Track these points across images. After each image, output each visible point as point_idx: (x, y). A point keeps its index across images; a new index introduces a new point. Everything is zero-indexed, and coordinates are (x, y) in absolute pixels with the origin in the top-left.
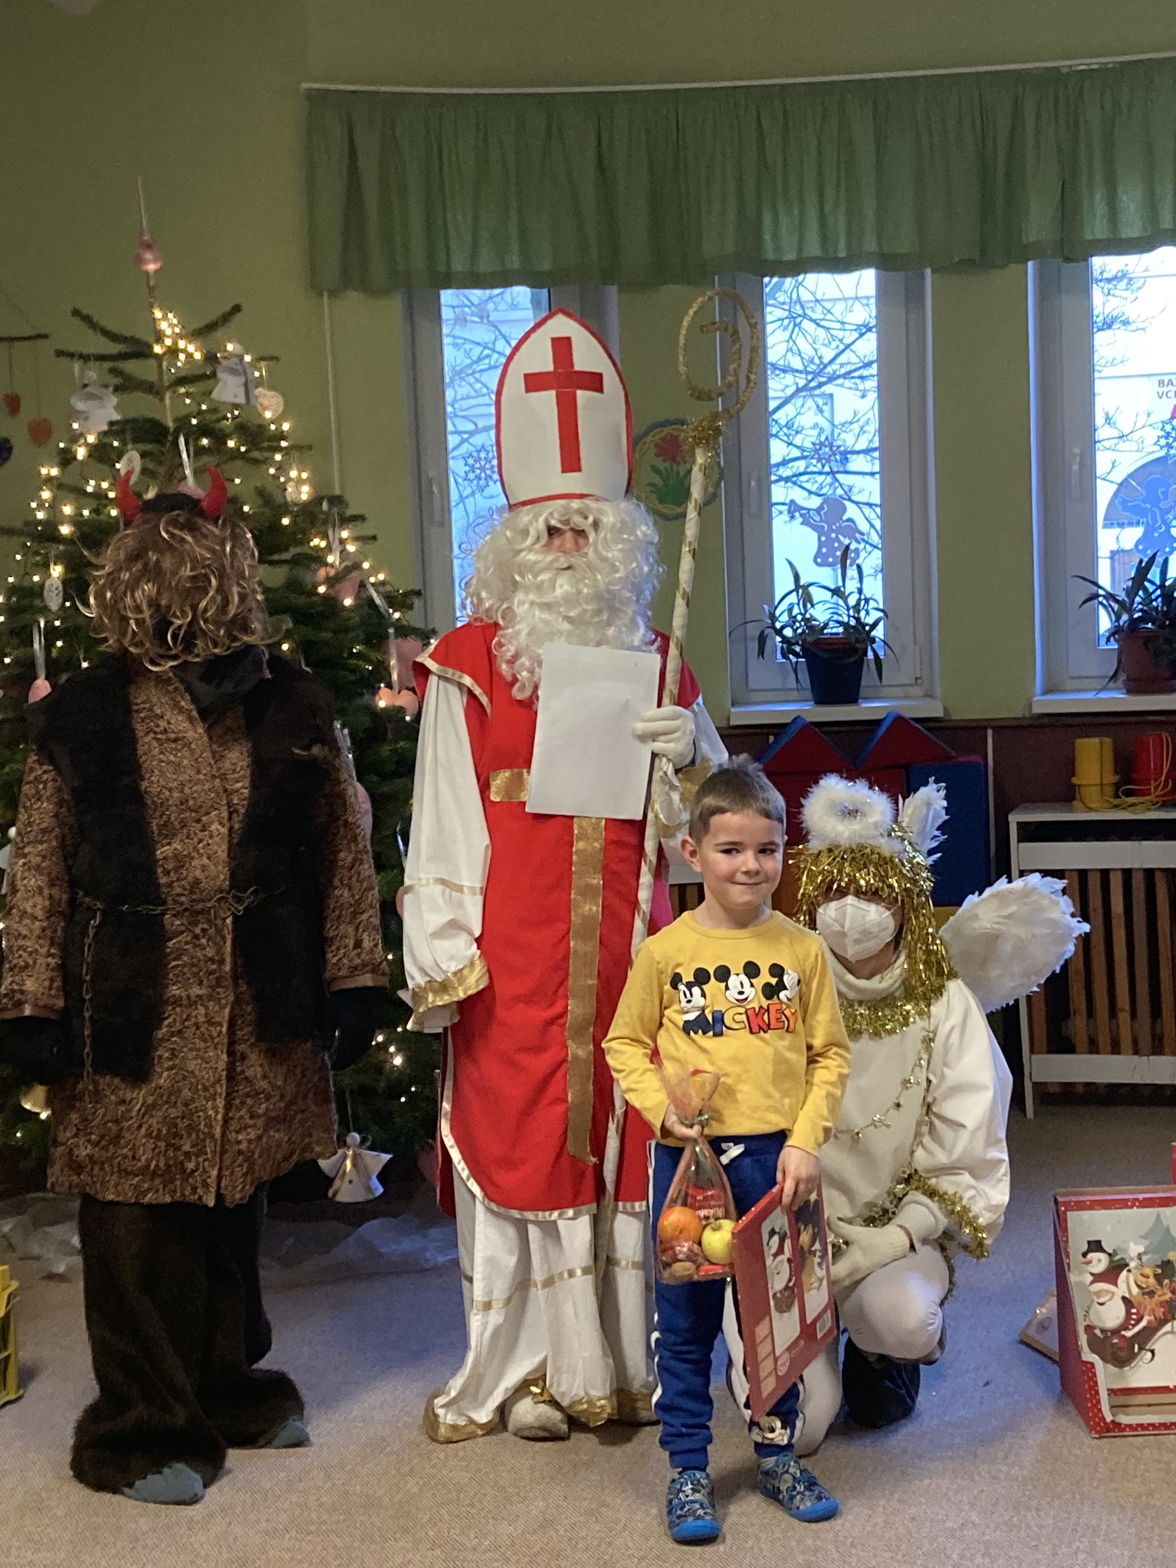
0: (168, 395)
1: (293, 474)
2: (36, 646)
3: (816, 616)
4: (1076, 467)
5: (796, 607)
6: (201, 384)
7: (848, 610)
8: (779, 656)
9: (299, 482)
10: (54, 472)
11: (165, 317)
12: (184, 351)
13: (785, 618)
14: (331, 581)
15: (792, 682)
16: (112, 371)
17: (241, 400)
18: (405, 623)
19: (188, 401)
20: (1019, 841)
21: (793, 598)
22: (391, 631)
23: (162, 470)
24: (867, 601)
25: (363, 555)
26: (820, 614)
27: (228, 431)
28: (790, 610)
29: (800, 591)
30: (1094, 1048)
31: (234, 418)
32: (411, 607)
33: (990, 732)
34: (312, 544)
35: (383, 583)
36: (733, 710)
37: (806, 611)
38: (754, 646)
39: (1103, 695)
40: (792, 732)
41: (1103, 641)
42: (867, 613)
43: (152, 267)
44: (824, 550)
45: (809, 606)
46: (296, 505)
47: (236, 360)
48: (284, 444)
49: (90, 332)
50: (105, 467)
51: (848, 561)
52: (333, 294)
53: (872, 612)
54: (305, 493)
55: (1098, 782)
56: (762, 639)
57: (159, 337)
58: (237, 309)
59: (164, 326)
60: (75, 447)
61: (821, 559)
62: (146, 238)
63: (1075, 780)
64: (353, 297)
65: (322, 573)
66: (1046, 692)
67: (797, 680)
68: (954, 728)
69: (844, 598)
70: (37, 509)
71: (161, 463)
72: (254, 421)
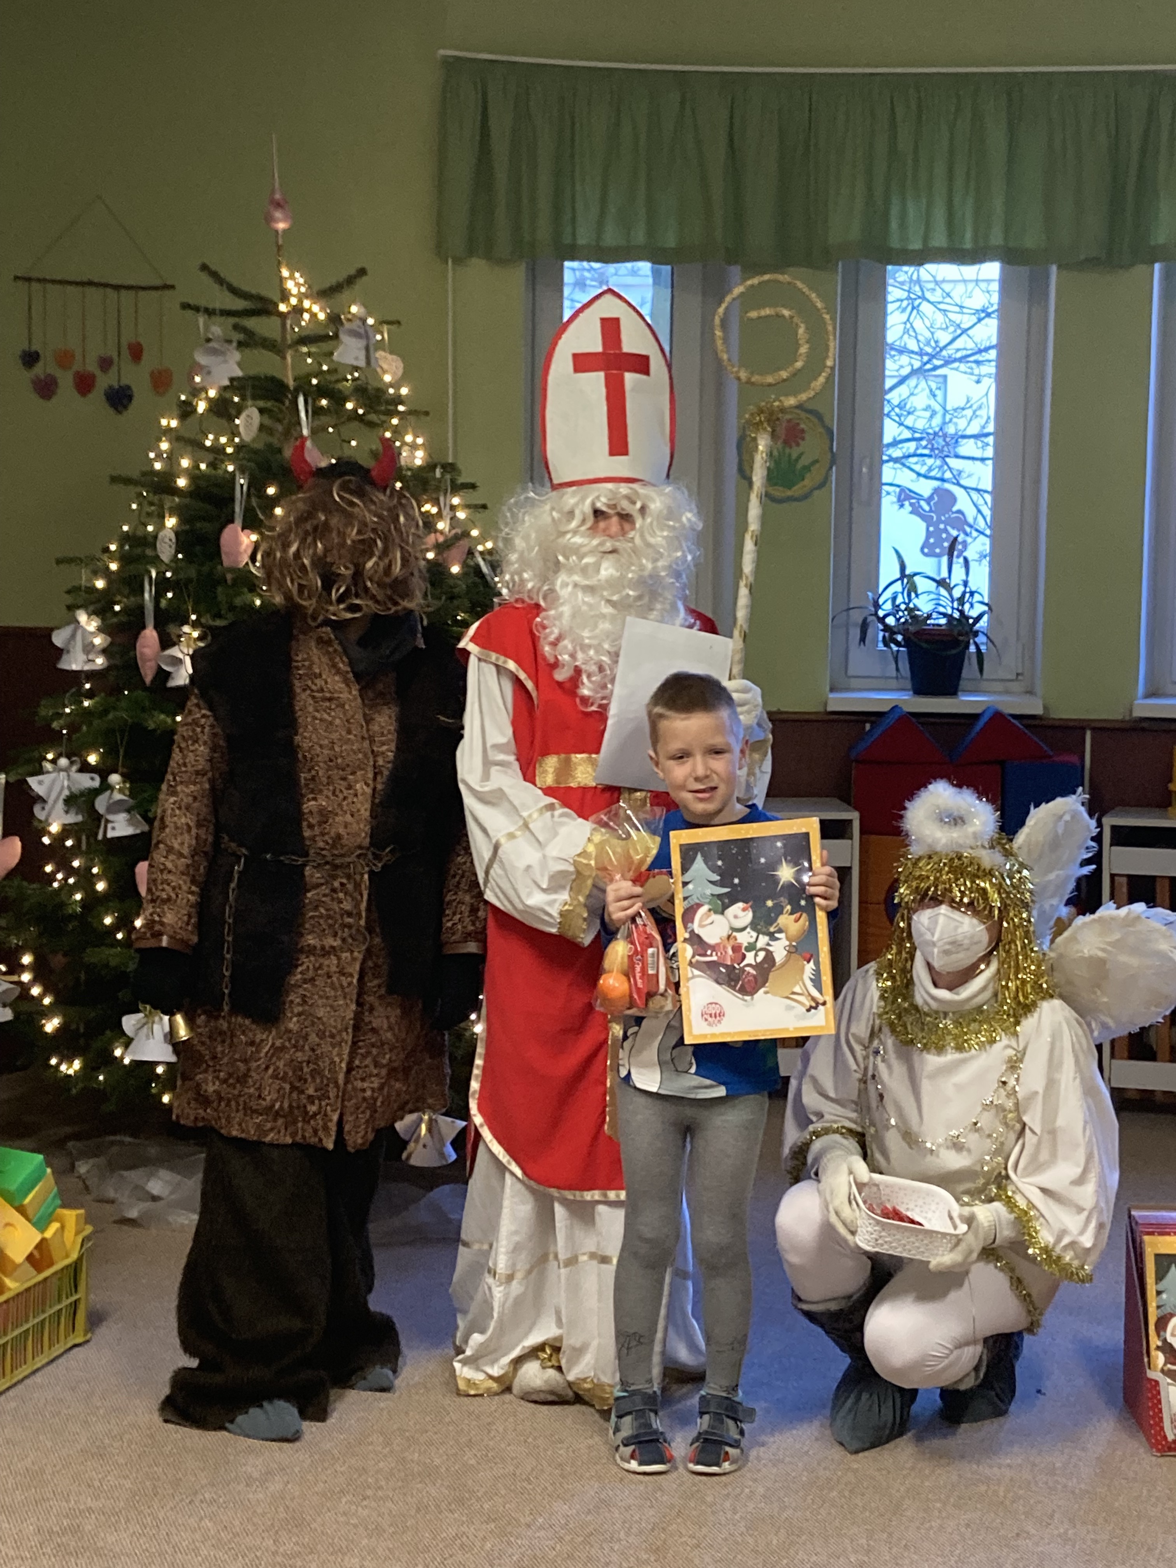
0: (289, 354)
1: (409, 438)
2: (147, 596)
3: (920, 606)
6: (324, 344)
7: (952, 602)
8: (881, 646)
9: (414, 447)
10: (174, 423)
11: (292, 277)
12: (308, 311)
13: (888, 606)
14: (440, 548)
15: (891, 671)
16: (236, 327)
17: (362, 363)
19: (309, 361)
20: (1113, 845)
21: (898, 587)
23: (280, 428)
24: (972, 594)
25: (471, 522)
26: (924, 605)
27: (347, 393)
28: (894, 599)
29: (905, 580)
33: (1088, 733)
35: (490, 552)
36: (831, 696)
37: (910, 600)
38: (856, 633)
40: (889, 721)
42: (972, 606)
43: (281, 226)
44: (932, 540)
45: (913, 595)
46: (409, 469)
47: (360, 323)
48: (401, 408)
49: (217, 287)
50: (223, 422)
51: (956, 553)
52: (458, 261)
53: (976, 605)
54: (419, 458)
56: (864, 627)
57: (285, 296)
58: (362, 272)
59: (290, 285)
60: (195, 400)
61: (928, 550)
62: (278, 196)
63: (1171, 787)
64: (478, 265)
65: (431, 539)
66: (1148, 695)
67: (897, 669)
68: (1053, 727)
69: (949, 589)
70: (155, 460)
71: (279, 421)
72: (374, 384)
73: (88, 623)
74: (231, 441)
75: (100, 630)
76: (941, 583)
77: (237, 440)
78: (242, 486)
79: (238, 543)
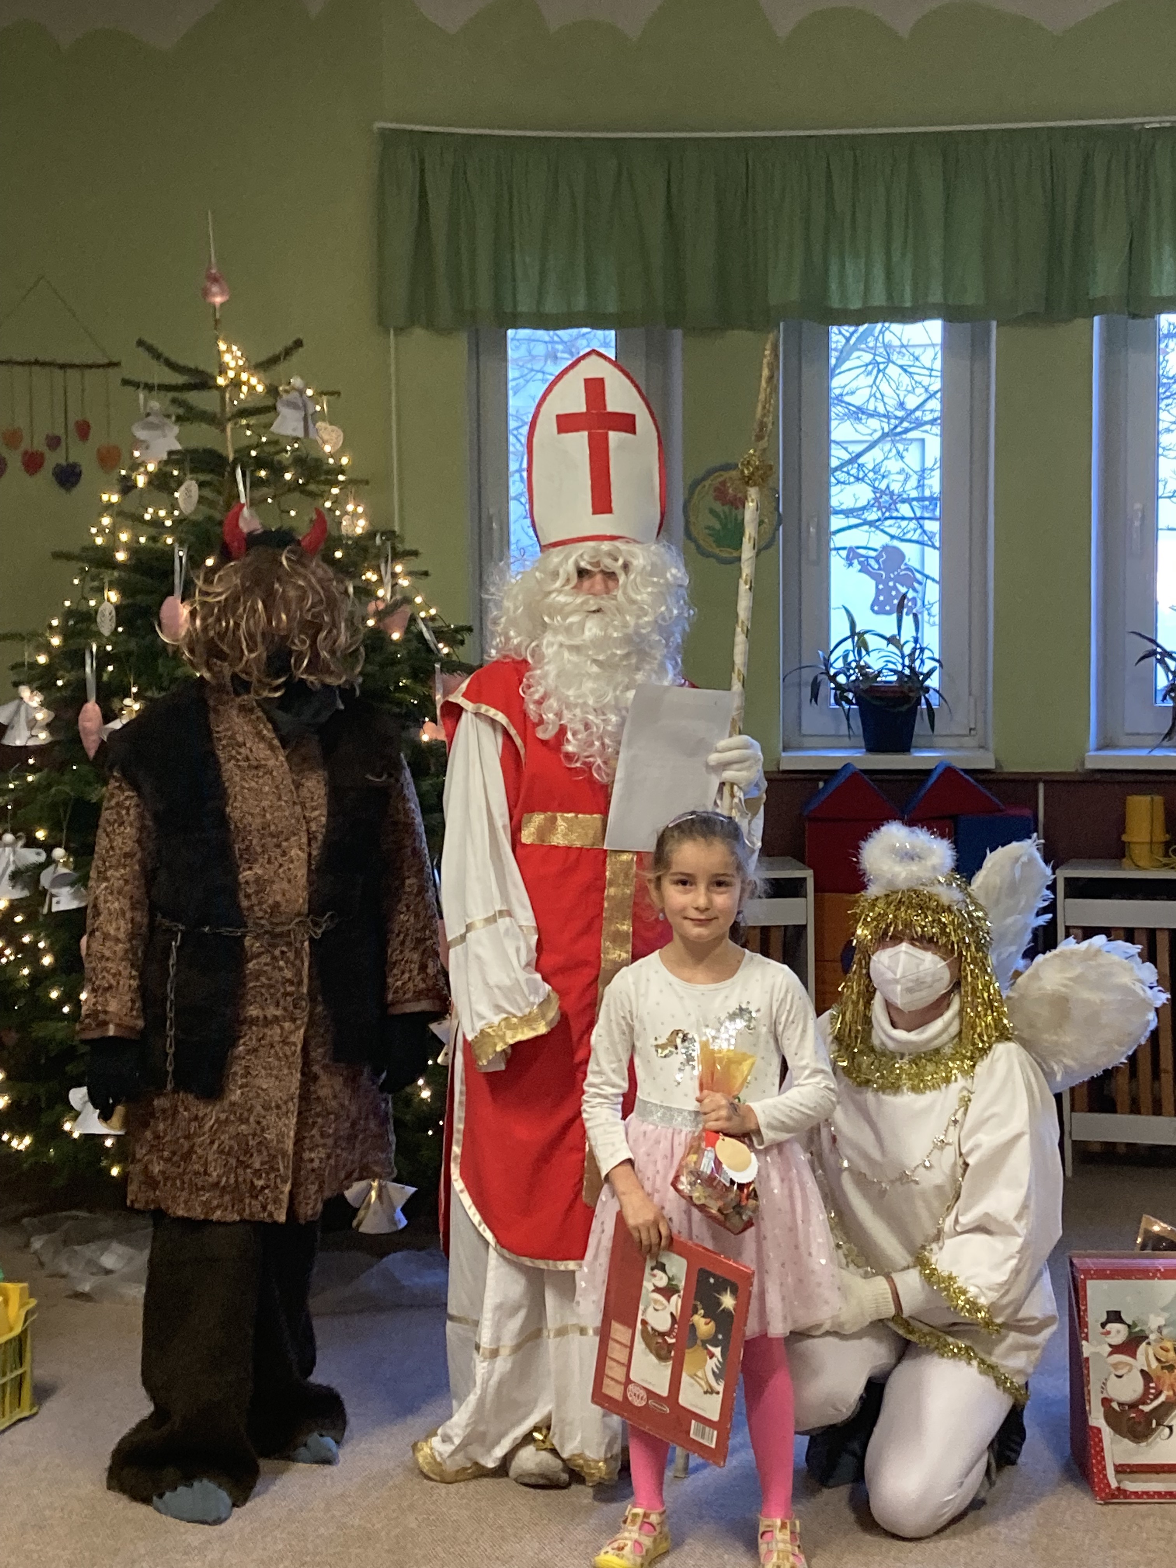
0: (229, 426)
1: (350, 507)
2: (88, 669)
3: (870, 663)
4: (1137, 524)
5: (851, 654)
6: (262, 416)
7: (903, 657)
8: (833, 704)
9: (355, 515)
10: (115, 498)
11: (229, 350)
12: (247, 383)
13: (839, 664)
14: (380, 615)
15: (844, 730)
16: (174, 401)
17: (300, 434)
18: (454, 658)
19: (249, 433)
20: (1067, 896)
21: (848, 645)
22: (437, 666)
24: (922, 650)
25: (415, 589)
26: (874, 662)
27: (286, 463)
28: (845, 657)
29: (856, 638)
30: (1135, 1109)
31: (294, 450)
32: (462, 642)
33: (1041, 787)
34: (364, 577)
35: (433, 619)
36: (783, 754)
37: (861, 658)
38: (807, 692)
39: (1157, 753)
40: (840, 780)
41: (1160, 698)
42: (922, 662)
43: (218, 300)
44: (881, 598)
45: (864, 652)
46: (349, 538)
47: (296, 394)
48: (341, 478)
49: (154, 362)
50: (164, 495)
51: (905, 610)
52: (400, 331)
53: (927, 661)
54: (361, 527)
55: (1148, 840)
56: (815, 687)
57: (223, 369)
58: (298, 344)
59: (227, 358)
60: (134, 475)
61: (877, 607)
62: (213, 271)
63: (1124, 838)
64: (419, 334)
65: (372, 607)
66: (1099, 749)
67: (849, 727)
68: (1005, 781)
69: (900, 647)
70: (97, 535)
71: (220, 493)
72: (313, 454)
73: (31, 699)
74: (170, 514)
75: (43, 704)
76: (891, 640)
77: (176, 513)
78: (181, 558)
79: (176, 616)
